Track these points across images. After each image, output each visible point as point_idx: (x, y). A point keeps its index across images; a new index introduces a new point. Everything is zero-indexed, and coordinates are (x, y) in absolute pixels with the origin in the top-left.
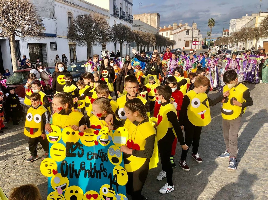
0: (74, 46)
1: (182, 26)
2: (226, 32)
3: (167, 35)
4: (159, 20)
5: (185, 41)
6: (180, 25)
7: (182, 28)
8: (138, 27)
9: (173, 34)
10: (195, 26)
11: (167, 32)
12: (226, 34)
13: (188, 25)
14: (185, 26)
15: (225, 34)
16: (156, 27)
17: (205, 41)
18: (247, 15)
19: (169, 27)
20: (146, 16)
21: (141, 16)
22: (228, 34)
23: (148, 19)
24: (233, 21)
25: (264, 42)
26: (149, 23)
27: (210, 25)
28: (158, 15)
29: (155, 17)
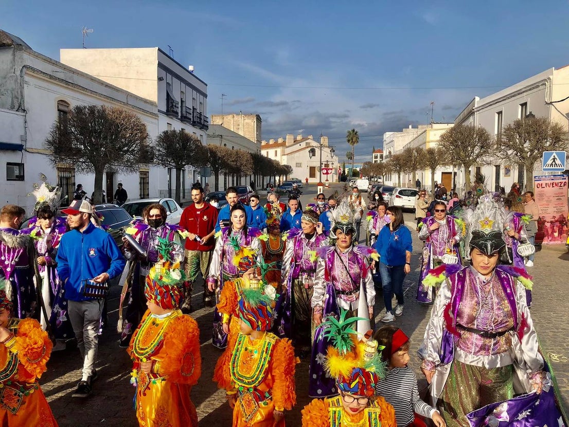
0: (70, 172)
1: (304, 139)
2: (379, 154)
3: (276, 155)
4: (260, 127)
5: (309, 168)
6: (299, 138)
7: (303, 145)
8: (218, 138)
9: (287, 154)
10: (324, 141)
11: (276, 150)
12: (379, 157)
13: (314, 139)
14: (307, 141)
15: (376, 157)
16: (254, 140)
17: (344, 168)
18: (410, 127)
19: (280, 141)
20: (236, 118)
21: (225, 118)
22: (382, 157)
23: (239, 125)
24: (388, 136)
25: (443, 173)
26: (241, 133)
27: (351, 141)
28: (259, 119)
29: (252, 122)
